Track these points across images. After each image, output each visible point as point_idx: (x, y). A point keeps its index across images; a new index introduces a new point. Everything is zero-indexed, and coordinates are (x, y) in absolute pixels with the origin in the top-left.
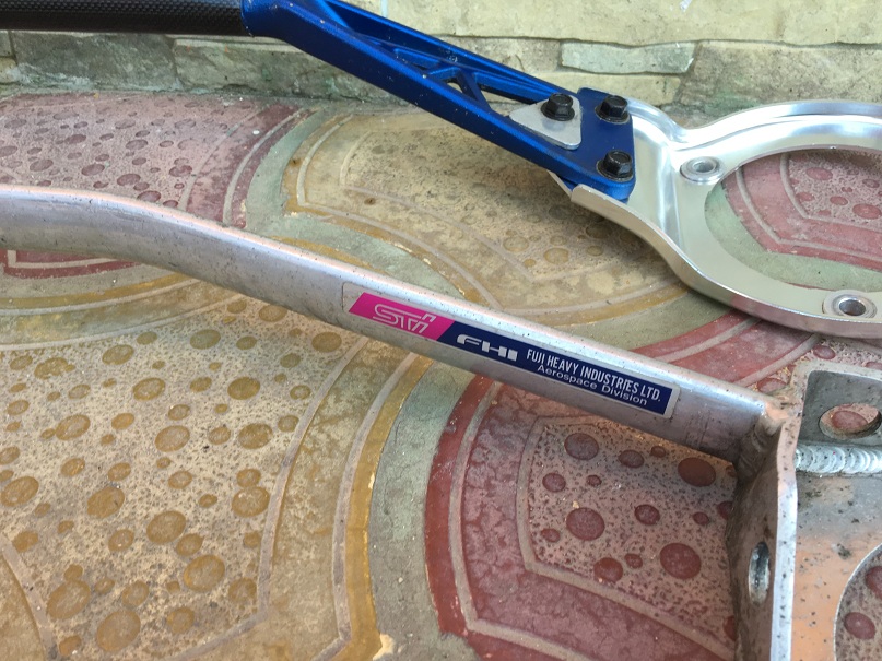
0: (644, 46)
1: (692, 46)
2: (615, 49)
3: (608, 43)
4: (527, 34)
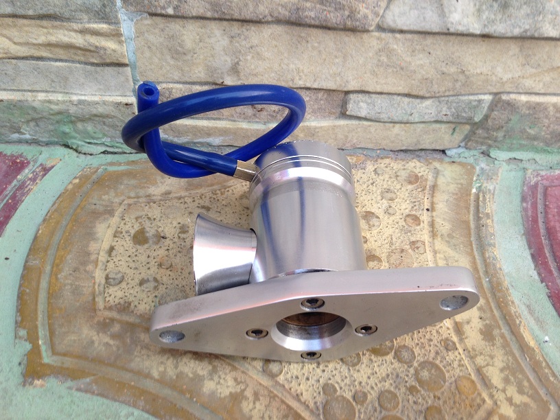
0: (438, 97)
1: (491, 97)
2: (406, 100)
3: (399, 95)
4: (308, 85)
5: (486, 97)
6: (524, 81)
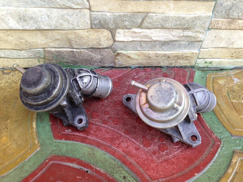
5: (40, 49)
6: (50, 44)
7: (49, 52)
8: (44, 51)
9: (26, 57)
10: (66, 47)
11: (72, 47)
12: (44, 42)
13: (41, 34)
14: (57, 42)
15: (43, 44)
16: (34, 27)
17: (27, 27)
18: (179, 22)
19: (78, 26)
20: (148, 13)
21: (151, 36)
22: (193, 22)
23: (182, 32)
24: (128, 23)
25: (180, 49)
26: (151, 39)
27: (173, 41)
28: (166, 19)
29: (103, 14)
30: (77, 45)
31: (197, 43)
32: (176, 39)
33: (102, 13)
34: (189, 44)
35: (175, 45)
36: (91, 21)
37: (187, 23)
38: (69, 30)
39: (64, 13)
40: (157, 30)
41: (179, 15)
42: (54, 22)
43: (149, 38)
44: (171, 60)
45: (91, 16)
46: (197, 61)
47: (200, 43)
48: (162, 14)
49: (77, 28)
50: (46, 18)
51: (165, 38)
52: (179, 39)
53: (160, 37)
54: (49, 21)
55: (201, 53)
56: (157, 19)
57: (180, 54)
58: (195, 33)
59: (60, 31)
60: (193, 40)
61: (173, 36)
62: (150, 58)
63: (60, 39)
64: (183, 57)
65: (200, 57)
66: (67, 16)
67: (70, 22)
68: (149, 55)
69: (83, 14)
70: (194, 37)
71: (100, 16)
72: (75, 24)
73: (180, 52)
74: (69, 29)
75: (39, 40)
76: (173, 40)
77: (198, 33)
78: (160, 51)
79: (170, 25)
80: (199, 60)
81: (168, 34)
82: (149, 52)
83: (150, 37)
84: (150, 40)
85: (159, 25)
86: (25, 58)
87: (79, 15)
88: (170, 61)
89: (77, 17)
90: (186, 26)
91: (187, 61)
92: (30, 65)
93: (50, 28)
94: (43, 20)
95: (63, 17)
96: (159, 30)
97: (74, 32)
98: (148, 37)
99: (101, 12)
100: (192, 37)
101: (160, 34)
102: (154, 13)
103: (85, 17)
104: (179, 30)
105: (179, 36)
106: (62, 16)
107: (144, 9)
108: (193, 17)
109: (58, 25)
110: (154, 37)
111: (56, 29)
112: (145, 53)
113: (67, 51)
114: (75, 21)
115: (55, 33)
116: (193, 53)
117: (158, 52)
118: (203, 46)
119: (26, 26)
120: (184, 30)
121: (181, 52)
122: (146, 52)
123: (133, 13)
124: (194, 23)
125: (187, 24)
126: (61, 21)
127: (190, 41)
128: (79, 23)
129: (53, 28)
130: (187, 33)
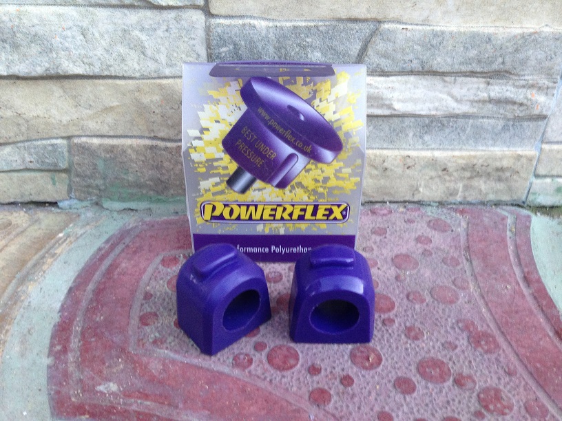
0: (14, 143)
1: (65, 142)
5: (59, 141)
6: (85, 123)
7: (84, 149)
8: (70, 148)
9: (15, 166)
10: (135, 133)
11: (152, 135)
12: (68, 118)
13: (61, 91)
14: (109, 119)
15: (65, 122)
16: (40, 65)
17: (21, 69)
18: (476, 52)
19: (170, 65)
20: (380, 22)
21: (390, 100)
22: (517, 50)
23: (482, 86)
24: (319, 54)
25: (480, 144)
26: (390, 107)
27: (457, 116)
28: (434, 42)
29: (244, 25)
30: (168, 126)
31: (532, 124)
32: (465, 108)
33: (240, 22)
34: (505, 128)
35: (464, 131)
36: (209, 47)
37: (501, 56)
38: (143, 77)
39: (128, 22)
40: (405, 78)
41: (475, 30)
42: (99, 52)
43: (382, 106)
44: (450, 181)
45: (208, 30)
46: (531, 184)
47: (540, 123)
48: (422, 25)
49: (167, 72)
50: (78, 38)
51: (431, 106)
52: (475, 110)
53: (415, 101)
54: (84, 48)
55: (543, 156)
56: (407, 40)
57: (481, 161)
58: (524, 90)
59: (118, 82)
60: (518, 112)
61: (457, 100)
62: (388, 173)
63: (118, 106)
64: (489, 170)
65: (541, 171)
66: (136, 33)
67: (149, 52)
68: (385, 164)
69: (186, 25)
70: (521, 105)
71: (236, 29)
72: (163, 58)
73: (479, 153)
74: (145, 73)
75: (54, 112)
76: (457, 112)
77: (534, 91)
78: (418, 149)
79: (449, 60)
80: (539, 181)
81: (441, 92)
82: (385, 152)
83: (387, 102)
84: (387, 112)
85: (415, 61)
86: (12, 168)
87: (174, 31)
88: (447, 184)
89: (167, 34)
90: (495, 66)
91: (501, 186)
92: (27, 193)
93: (88, 69)
94: (67, 44)
95: (128, 36)
96: (412, 78)
97: (160, 85)
98: (380, 102)
99: (241, 17)
100: (514, 103)
101: (417, 91)
102: (398, 22)
103: (193, 36)
104: (475, 80)
105: (476, 99)
106: (124, 31)
107: (368, 10)
108: (515, 36)
109: (112, 62)
110: (399, 101)
111: (106, 73)
112: (372, 157)
113: (138, 146)
114: (163, 49)
115: (102, 88)
116: (519, 157)
117: (413, 153)
118: (550, 135)
119: (18, 63)
120: (491, 81)
121: (483, 153)
122: (375, 151)
123: (334, 23)
124: (520, 56)
125: (500, 60)
126: (122, 49)
127: (508, 117)
128: (175, 55)
129: (96, 70)
130: (499, 90)
